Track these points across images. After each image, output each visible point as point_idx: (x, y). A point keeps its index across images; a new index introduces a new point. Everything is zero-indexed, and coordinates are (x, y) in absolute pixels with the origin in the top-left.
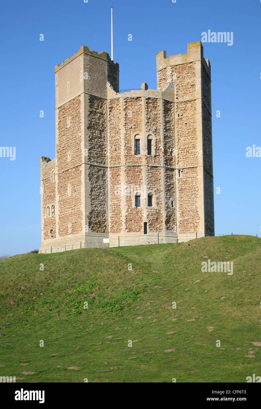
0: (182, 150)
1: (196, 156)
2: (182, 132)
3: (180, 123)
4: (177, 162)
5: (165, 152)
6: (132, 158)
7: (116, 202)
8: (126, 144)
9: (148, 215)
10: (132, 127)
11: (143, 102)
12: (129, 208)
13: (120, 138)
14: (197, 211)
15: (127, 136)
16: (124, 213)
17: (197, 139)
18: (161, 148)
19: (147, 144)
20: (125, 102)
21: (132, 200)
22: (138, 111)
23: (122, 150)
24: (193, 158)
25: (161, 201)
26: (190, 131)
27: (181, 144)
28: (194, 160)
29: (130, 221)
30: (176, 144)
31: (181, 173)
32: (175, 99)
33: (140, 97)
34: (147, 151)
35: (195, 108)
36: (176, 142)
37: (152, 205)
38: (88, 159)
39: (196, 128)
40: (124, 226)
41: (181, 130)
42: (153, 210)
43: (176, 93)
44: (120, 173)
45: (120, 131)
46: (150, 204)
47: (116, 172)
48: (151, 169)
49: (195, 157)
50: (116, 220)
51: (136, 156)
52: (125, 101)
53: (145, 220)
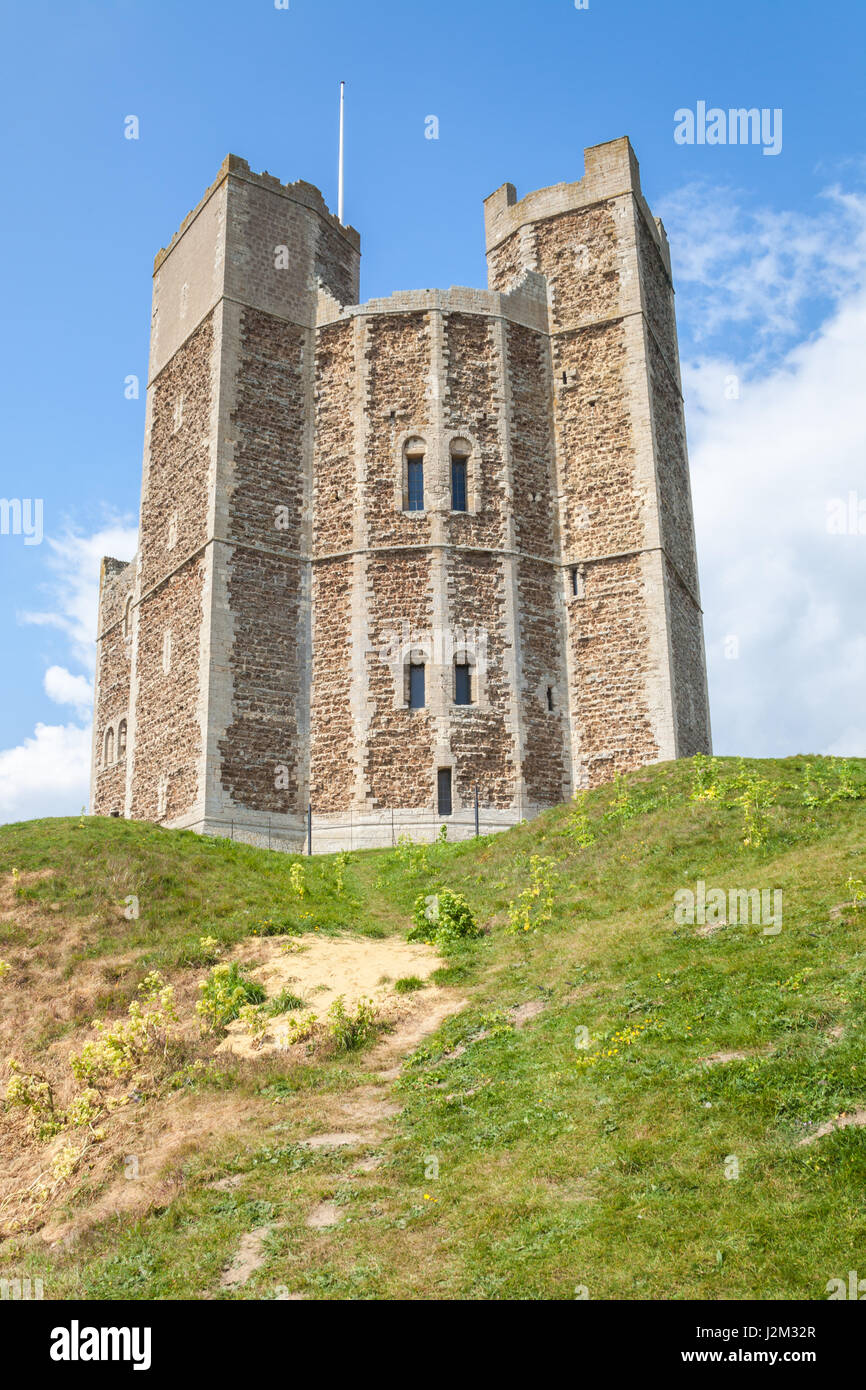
0: (580, 499)
1: (632, 514)
2: (579, 434)
3: (570, 404)
4: (563, 543)
5: (518, 501)
6: (393, 522)
7: (335, 691)
8: (372, 473)
9: (455, 740)
10: (393, 413)
11: (434, 328)
12: (381, 714)
13: (352, 453)
14: (647, 725)
15: (376, 444)
16: (361, 732)
17: (633, 451)
18: (501, 484)
19: (448, 469)
20: (370, 331)
21: (391, 680)
22: (417, 358)
23: (357, 494)
24: (621, 521)
25: (507, 685)
26: (608, 429)
27: (576, 476)
28: (628, 529)
29: (386, 764)
30: (561, 476)
31: (579, 581)
32: (550, 324)
33: (425, 312)
34: (449, 496)
35: (620, 346)
36: (558, 471)
37: (473, 699)
38: (230, 526)
39: (629, 414)
40: (359, 786)
41: (573, 426)
42: (473, 720)
43: (551, 306)
44: (351, 580)
45: (351, 428)
46: (463, 694)
47: (336, 575)
48: (463, 562)
49: (628, 517)
50: (331, 761)
51: (409, 514)
52: (371, 326)
53: (442, 757)
